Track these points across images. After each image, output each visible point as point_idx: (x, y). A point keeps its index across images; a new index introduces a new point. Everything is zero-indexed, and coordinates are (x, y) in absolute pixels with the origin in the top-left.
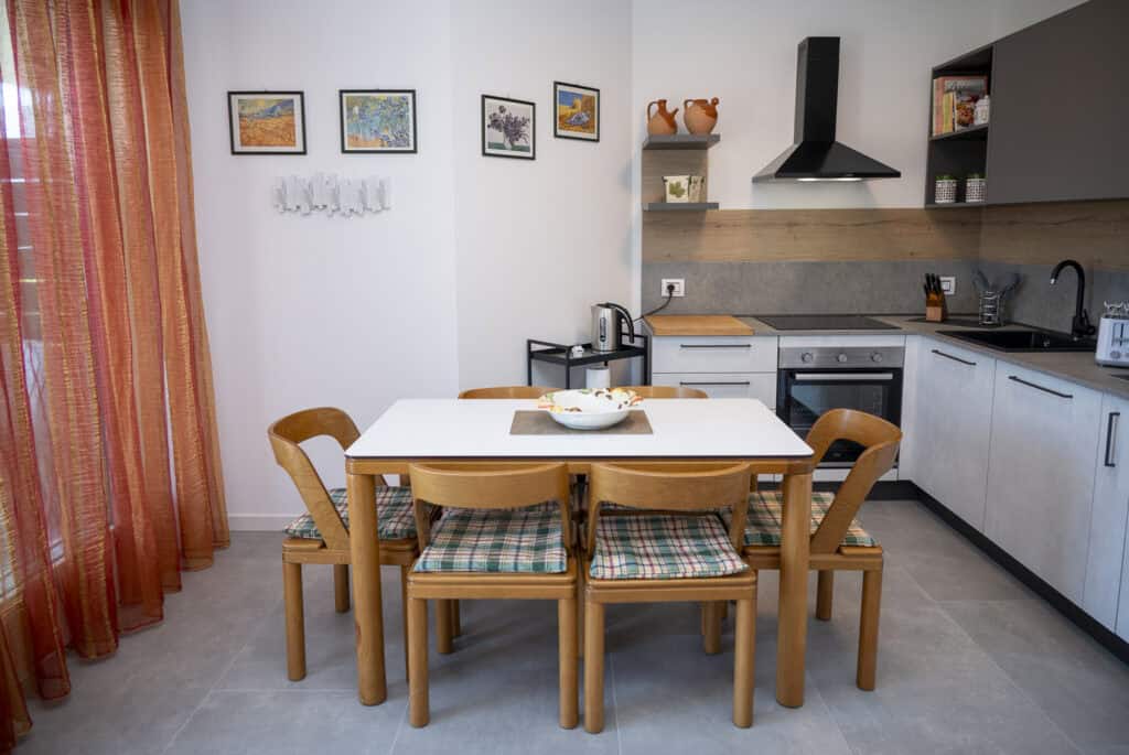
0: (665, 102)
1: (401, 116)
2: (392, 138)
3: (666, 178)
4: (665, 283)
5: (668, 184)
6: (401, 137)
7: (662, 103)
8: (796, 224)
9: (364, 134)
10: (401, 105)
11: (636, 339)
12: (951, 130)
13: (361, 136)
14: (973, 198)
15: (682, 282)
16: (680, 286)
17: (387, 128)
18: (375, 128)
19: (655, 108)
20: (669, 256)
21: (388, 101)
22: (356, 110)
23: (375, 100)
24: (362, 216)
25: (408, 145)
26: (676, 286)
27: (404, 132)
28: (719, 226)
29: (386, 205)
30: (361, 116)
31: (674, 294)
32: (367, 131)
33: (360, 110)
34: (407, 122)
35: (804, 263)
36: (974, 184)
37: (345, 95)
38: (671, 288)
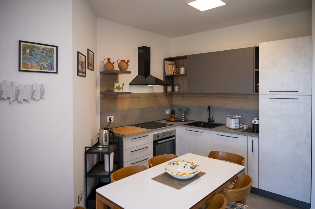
0: (110, 59)
1: (51, 57)
2: (46, 66)
3: (114, 84)
4: (108, 118)
5: (115, 86)
6: (51, 66)
7: (109, 60)
8: (139, 97)
9: (31, 63)
10: (51, 52)
11: (115, 139)
12: (173, 74)
13: (30, 64)
14: (176, 90)
15: (113, 117)
16: (112, 118)
17: (43, 61)
18: (37, 60)
19: (106, 61)
20: (109, 109)
21: (45, 49)
22: (28, 51)
23: (38, 47)
24: (29, 102)
25: (54, 70)
26: (111, 118)
27: (52, 64)
28: (122, 99)
29: (43, 97)
30: (30, 54)
31: (111, 121)
32: (33, 62)
33: (30, 51)
34: (53, 59)
35: (141, 108)
36: (176, 87)
37: (22, 43)
38: (110, 120)
